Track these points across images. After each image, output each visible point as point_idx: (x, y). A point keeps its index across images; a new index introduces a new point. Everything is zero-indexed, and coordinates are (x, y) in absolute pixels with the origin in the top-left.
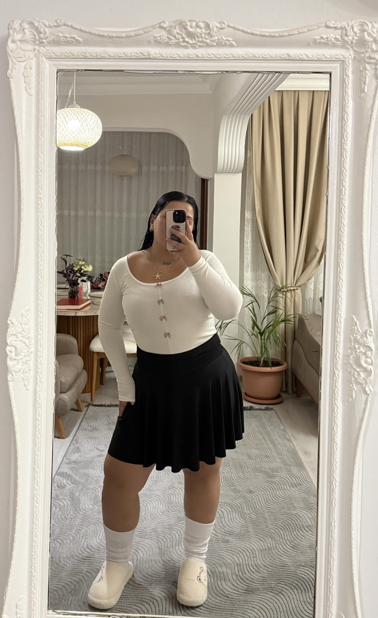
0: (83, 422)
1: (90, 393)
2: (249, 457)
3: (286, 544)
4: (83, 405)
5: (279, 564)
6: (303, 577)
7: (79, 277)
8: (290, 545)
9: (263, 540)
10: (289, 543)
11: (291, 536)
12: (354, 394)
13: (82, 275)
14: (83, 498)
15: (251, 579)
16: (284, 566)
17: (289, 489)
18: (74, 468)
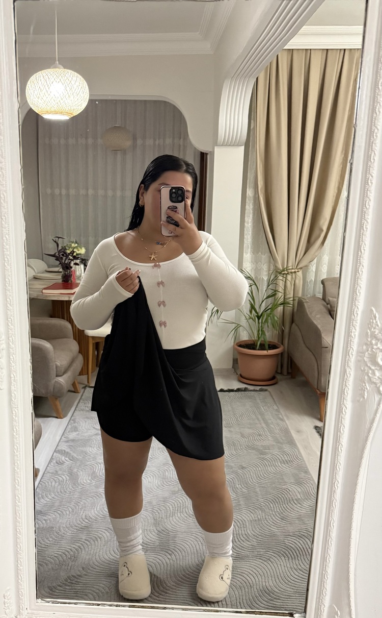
0: (81, 403)
1: (86, 376)
2: (243, 436)
3: (275, 516)
4: (80, 387)
5: (268, 534)
6: (291, 546)
7: (72, 260)
8: (279, 516)
9: (253, 512)
10: (278, 515)
11: (280, 509)
12: (366, 394)
13: (75, 258)
14: (81, 473)
15: (240, 547)
16: (273, 535)
17: (280, 466)
18: (72, 446)
